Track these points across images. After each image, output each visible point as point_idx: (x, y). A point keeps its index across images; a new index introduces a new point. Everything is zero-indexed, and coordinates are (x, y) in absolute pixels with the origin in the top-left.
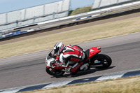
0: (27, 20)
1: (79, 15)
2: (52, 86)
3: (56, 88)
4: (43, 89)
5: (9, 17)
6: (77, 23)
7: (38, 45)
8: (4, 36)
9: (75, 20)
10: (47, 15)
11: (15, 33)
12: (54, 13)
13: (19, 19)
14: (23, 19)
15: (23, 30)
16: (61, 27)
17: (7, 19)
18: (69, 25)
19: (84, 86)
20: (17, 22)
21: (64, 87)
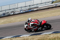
0: (34, 5)
1: (57, 3)
2: (45, 34)
3: (47, 35)
4: (41, 35)
6: (56, 7)
7: (38, 16)
8: (24, 12)
9: (54, 6)
10: (43, 3)
11: (29, 11)
12: (46, 3)
13: (30, 5)
14: (32, 5)
15: (32, 9)
17: (25, 4)
18: (52, 8)
20: (30, 6)
21: (50, 34)
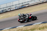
0: (26, 2)
3: (37, 25)
4: (33, 25)
5: (19, 2)
6: (43, 3)
7: (30, 11)
8: (18, 8)
10: (32, 1)
11: (22, 7)
14: (24, 2)
15: (24, 6)
16: (37, 4)
18: (40, 4)
19: (46, 24)
20: (22, 3)
21: (40, 24)
